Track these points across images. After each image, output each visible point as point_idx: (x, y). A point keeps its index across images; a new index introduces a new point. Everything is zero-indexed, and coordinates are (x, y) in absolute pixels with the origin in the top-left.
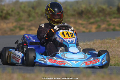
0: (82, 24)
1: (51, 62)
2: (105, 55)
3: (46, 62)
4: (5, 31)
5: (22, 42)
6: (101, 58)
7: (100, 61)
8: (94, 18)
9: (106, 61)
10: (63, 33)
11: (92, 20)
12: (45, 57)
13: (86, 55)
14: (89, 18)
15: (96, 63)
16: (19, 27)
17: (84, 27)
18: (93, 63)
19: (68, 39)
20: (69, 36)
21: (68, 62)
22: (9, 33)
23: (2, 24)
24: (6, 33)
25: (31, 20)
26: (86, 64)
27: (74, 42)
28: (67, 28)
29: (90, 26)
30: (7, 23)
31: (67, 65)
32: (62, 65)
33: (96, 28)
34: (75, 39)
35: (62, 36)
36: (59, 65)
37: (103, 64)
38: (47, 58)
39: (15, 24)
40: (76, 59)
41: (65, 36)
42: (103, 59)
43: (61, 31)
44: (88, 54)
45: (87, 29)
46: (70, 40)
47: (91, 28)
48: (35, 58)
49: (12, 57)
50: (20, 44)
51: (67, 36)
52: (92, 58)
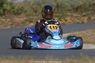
0: (76, 17)
1: (41, 46)
2: (79, 40)
3: (38, 47)
4: (18, 23)
5: (25, 33)
6: (76, 42)
7: (75, 45)
8: (86, 12)
9: (80, 45)
10: (50, 27)
11: (84, 14)
12: (37, 43)
13: (65, 41)
14: (82, 12)
15: (72, 46)
16: (29, 20)
17: (78, 19)
18: (70, 46)
19: (53, 31)
20: (54, 29)
21: (53, 46)
22: (21, 25)
23: (16, 19)
24: (19, 25)
25: (38, 15)
26: (65, 47)
27: (57, 32)
28: (54, 23)
29: (82, 18)
30: (19, 18)
31: (52, 48)
32: (49, 48)
33: (88, 20)
34: (58, 30)
35: (49, 29)
36: (46, 48)
37: (77, 47)
38: (38, 43)
39: (25, 18)
40: (58, 44)
41: (51, 29)
42: (77, 43)
43: (49, 26)
44: (67, 40)
45: (80, 20)
46: (55, 31)
47: (84, 19)
48: (30, 44)
49: (17, 44)
50: (23, 34)
51: (53, 28)
52: (70, 43)
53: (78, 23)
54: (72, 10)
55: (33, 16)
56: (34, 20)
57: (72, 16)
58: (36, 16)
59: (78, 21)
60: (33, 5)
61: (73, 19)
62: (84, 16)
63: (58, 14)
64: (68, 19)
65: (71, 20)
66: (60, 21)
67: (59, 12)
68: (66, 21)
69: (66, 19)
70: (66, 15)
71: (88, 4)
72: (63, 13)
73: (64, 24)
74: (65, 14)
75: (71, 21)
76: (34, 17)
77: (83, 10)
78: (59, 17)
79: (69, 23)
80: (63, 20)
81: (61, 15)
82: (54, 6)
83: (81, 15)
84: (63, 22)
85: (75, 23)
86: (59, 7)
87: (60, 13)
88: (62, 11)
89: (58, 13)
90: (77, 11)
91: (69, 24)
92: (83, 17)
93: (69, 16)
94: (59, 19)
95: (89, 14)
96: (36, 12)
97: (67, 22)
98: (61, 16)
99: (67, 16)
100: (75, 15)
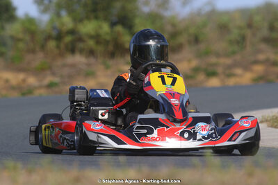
58: (227, 55)
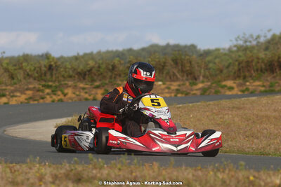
53: (86, 99)
54: (77, 76)
55: (7, 86)
56: (7, 93)
57: (75, 87)
59: (87, 96)
60: (8, 64)
61: (78, 93)
62: (98, 87)
63: (50, 84)
64: (69, 91)
65: (74, 93)
66: (55, 94)
67: (54, 78)
68: (65, 95)
69: (66, 91)
70: (66, 84)
71: (104, 66)
72: (59, 82)
73: (61, 100)
74: (63, 83)
75: (74, 96)
76: (9, 87)
77: (95, 77)
78: (53, 89)
79: (71, 99)
80: (59, 93)
81: (57, 84)
82: (45, 66)
83: (91, 85)
84: (59, 97)
85: (80, 100)
86: (53, 70)
87: (55, 81)
88: (58, 78)
89: (51, 81)
90: (84, 79)
91: (70, 101)
92: (95, 90)
93: (70, 86)
94: (53, 91)
95: (106, 84)
96: (12, 77)
97: (67, 97)
98: (56, 87)
99: (68, 86)
100: (82, 85)
